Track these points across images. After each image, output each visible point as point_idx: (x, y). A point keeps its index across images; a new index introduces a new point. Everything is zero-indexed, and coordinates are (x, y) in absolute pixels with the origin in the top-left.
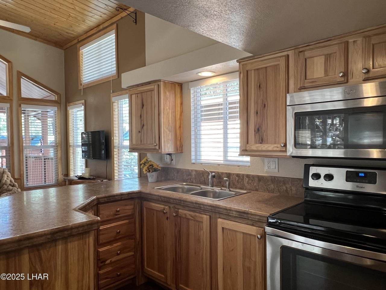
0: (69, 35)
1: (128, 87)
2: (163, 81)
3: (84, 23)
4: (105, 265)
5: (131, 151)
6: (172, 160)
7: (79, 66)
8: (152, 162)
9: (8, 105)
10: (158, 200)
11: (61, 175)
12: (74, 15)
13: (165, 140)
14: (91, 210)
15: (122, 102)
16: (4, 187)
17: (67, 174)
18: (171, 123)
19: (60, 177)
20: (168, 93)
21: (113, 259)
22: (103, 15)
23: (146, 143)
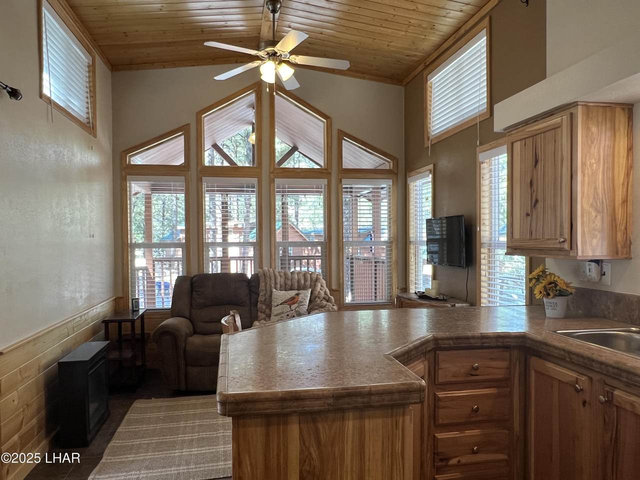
0: (412, 58)
1: (505, 129)
2: (582, 105)
3: (434, 31)
4: (447, 466)
5: (511, 251)
6: (604, 274)
7: (426, 108)
8: (555, 277)
9: (325, 181)
10: (563, 359)
11: (397, 289)
12: (416, 22)
13: (586, 229)
14: (423, 358)
15: (498, 159)
16: (316, 301)
17: (405, 289)
18: (600, 194)
19: (394, 293)
20: (594, 129)
21: (464, 459)
22: (465, 8)
23: (541, 238)
